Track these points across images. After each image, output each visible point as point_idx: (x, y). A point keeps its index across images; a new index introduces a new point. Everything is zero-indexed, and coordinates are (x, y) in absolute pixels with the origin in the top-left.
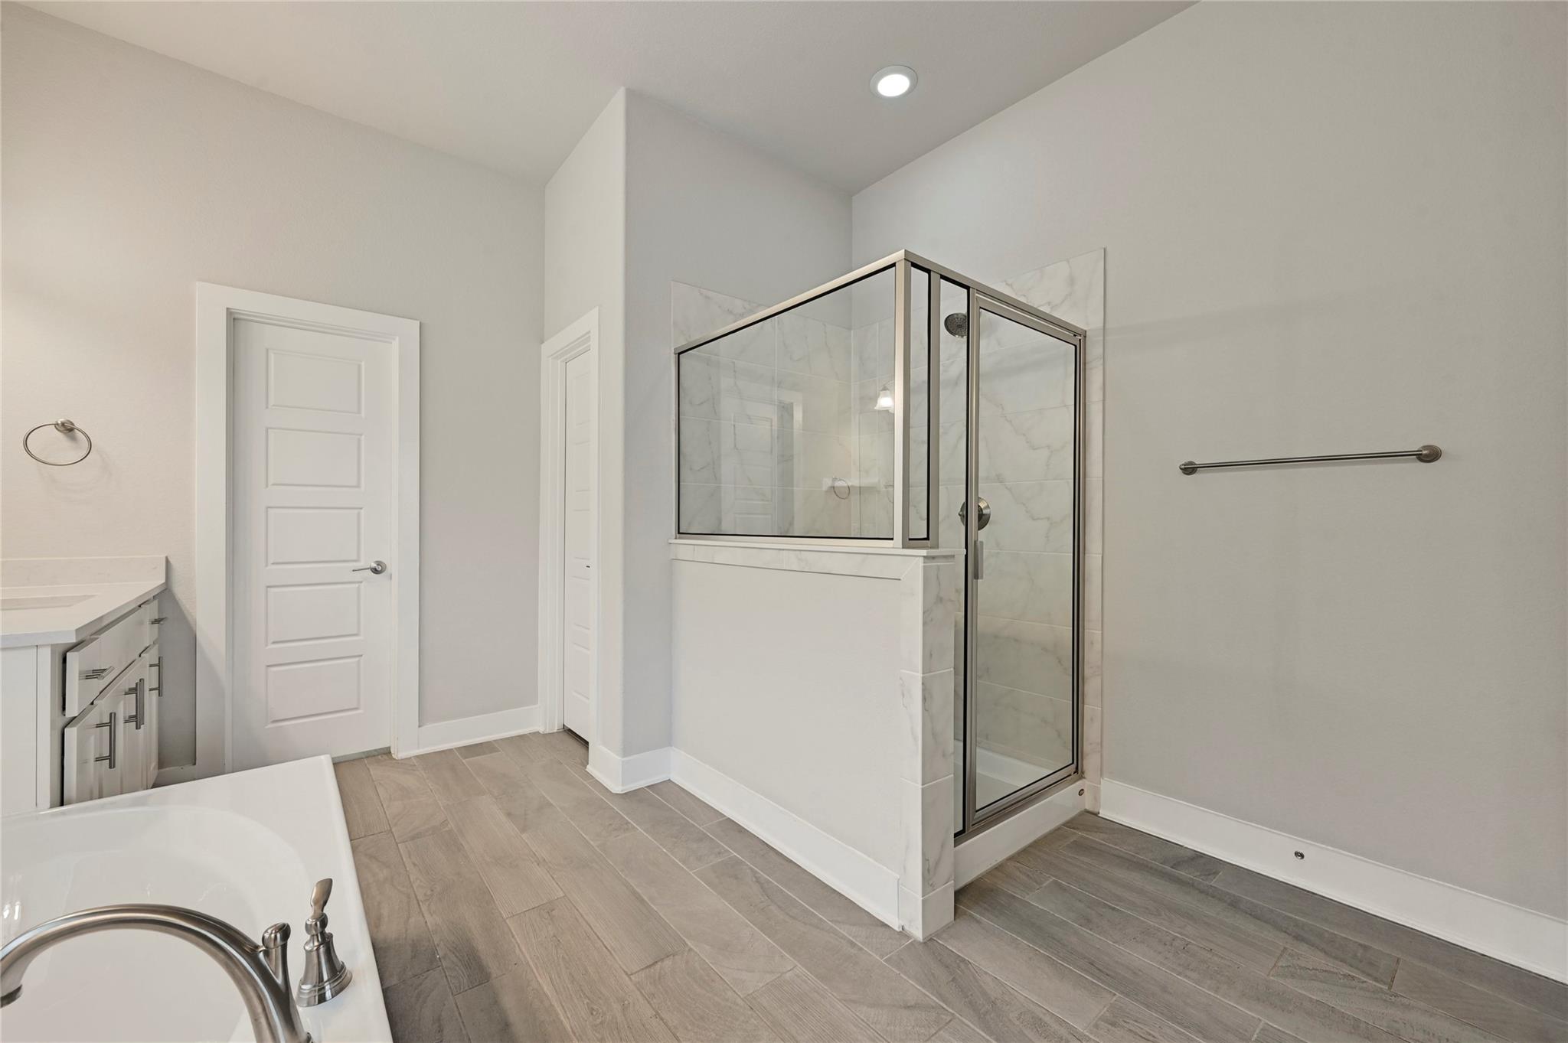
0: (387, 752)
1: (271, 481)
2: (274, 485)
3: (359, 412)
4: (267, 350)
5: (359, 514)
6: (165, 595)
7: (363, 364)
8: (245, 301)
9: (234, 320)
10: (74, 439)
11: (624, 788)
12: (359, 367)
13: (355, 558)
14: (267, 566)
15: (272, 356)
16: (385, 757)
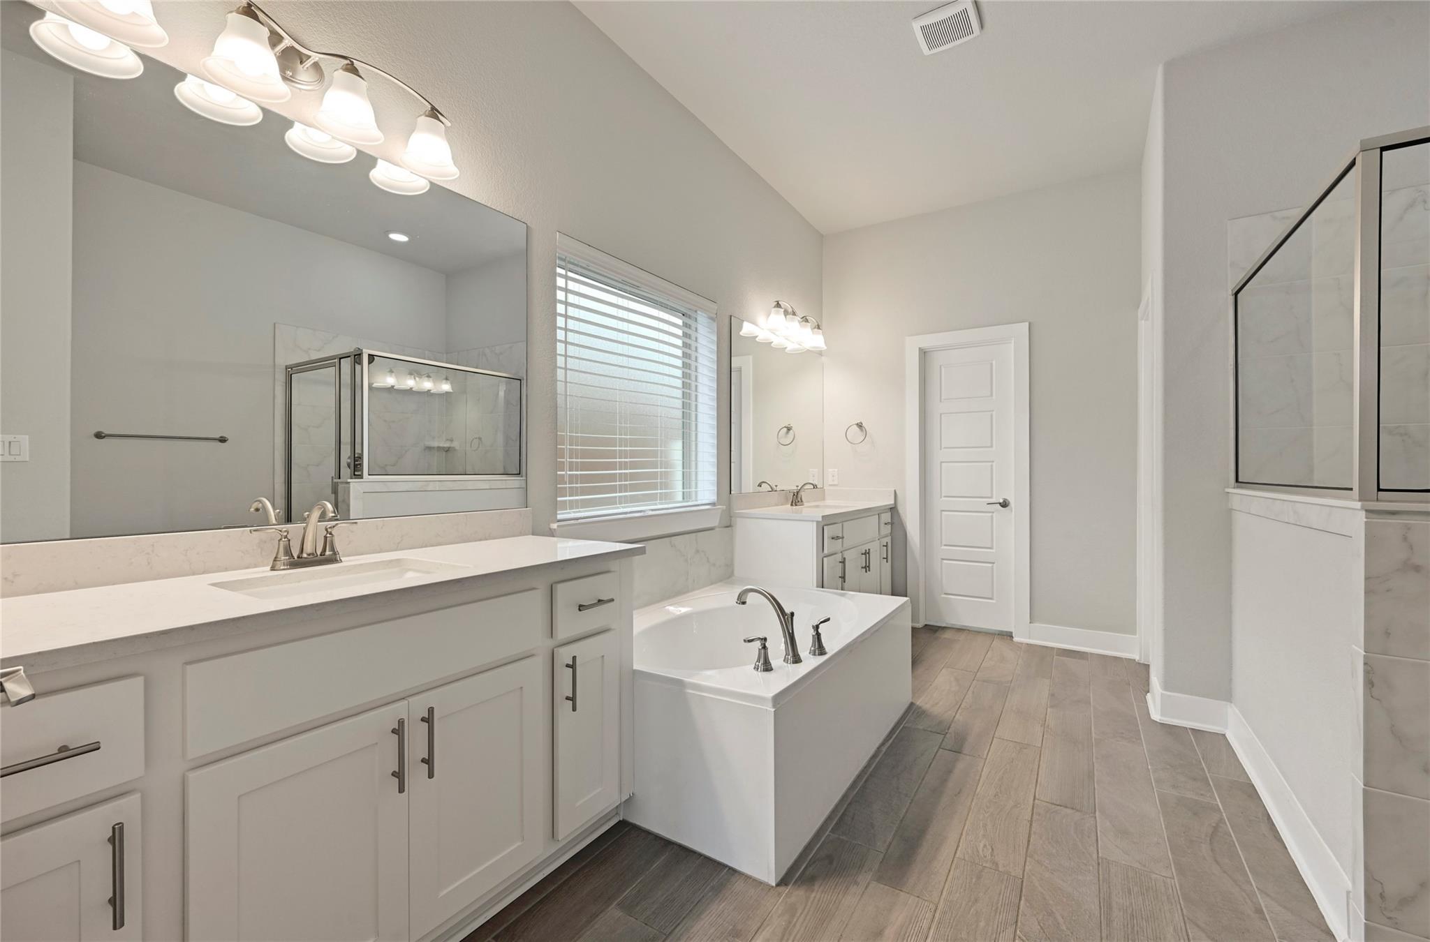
0: (1010, 635)
1: (943, 447)
2: (945, 448)
3: (992, 395)
4: (940, 367)
5: (992, 466)
6: (893, 510)
7: (994, 362)
8: (928, 341)
9: (924, 354)
10: (862, 430)
11: (1163, 718)
12: (992, 364)
13: (989, 495)
14: (941, 497)
15: (943, 369)
16: (1009, 638)
